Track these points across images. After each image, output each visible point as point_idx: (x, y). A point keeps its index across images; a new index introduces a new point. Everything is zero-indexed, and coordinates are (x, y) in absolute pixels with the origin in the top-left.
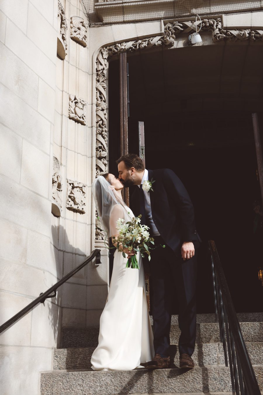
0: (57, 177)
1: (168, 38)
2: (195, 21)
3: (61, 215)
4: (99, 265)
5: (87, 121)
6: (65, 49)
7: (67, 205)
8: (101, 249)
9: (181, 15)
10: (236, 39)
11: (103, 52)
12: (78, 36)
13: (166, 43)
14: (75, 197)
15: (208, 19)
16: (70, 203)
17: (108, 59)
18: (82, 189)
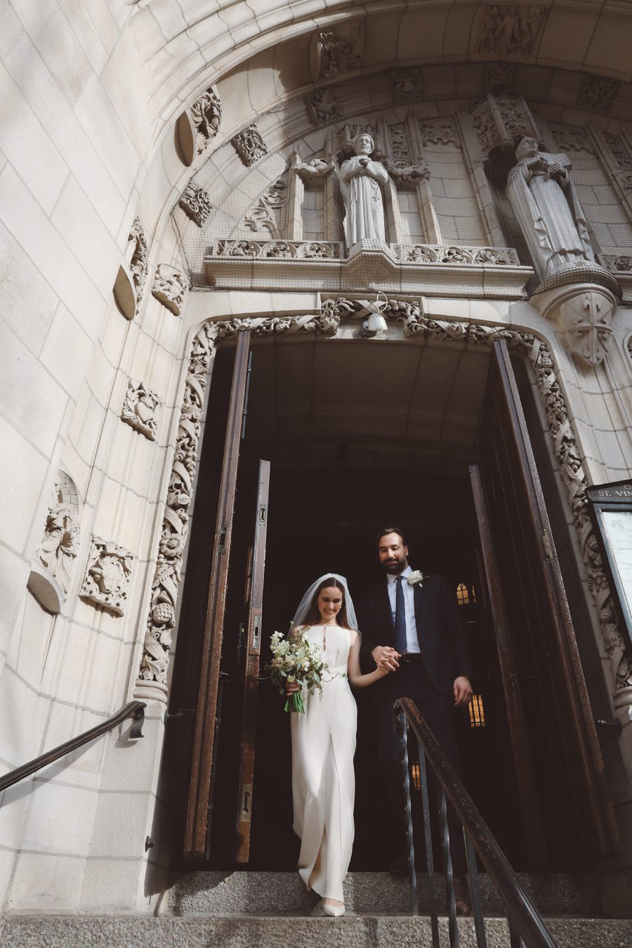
0: (65, 519)
1: (327, 319)
2: (375, 300)
3: (61, 611)
4: (136, 741)
5: (160, 433)
6: (136, 301)
7: (82, 590)
8: (149, 702)
9: (352, 289)
10: (445, 335)
11: (208, 328)
12: (167, 293)
13: (323, 327)
14: (104, 575)
15: (397, 301)
16: (89, 588)
17: (217, 342)
18: (124, 562)
